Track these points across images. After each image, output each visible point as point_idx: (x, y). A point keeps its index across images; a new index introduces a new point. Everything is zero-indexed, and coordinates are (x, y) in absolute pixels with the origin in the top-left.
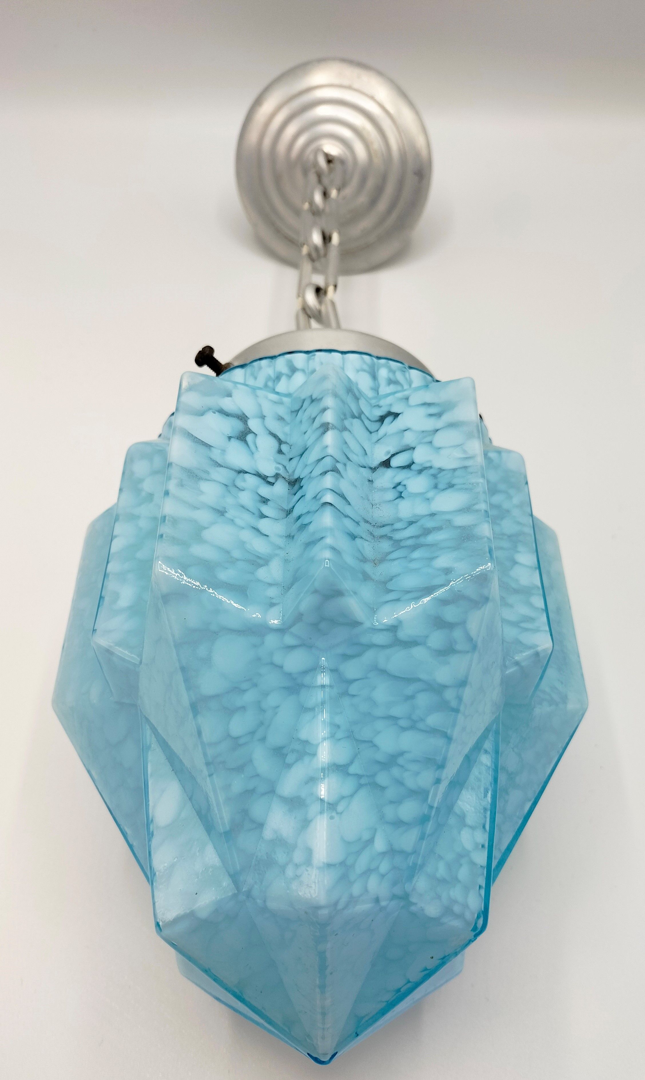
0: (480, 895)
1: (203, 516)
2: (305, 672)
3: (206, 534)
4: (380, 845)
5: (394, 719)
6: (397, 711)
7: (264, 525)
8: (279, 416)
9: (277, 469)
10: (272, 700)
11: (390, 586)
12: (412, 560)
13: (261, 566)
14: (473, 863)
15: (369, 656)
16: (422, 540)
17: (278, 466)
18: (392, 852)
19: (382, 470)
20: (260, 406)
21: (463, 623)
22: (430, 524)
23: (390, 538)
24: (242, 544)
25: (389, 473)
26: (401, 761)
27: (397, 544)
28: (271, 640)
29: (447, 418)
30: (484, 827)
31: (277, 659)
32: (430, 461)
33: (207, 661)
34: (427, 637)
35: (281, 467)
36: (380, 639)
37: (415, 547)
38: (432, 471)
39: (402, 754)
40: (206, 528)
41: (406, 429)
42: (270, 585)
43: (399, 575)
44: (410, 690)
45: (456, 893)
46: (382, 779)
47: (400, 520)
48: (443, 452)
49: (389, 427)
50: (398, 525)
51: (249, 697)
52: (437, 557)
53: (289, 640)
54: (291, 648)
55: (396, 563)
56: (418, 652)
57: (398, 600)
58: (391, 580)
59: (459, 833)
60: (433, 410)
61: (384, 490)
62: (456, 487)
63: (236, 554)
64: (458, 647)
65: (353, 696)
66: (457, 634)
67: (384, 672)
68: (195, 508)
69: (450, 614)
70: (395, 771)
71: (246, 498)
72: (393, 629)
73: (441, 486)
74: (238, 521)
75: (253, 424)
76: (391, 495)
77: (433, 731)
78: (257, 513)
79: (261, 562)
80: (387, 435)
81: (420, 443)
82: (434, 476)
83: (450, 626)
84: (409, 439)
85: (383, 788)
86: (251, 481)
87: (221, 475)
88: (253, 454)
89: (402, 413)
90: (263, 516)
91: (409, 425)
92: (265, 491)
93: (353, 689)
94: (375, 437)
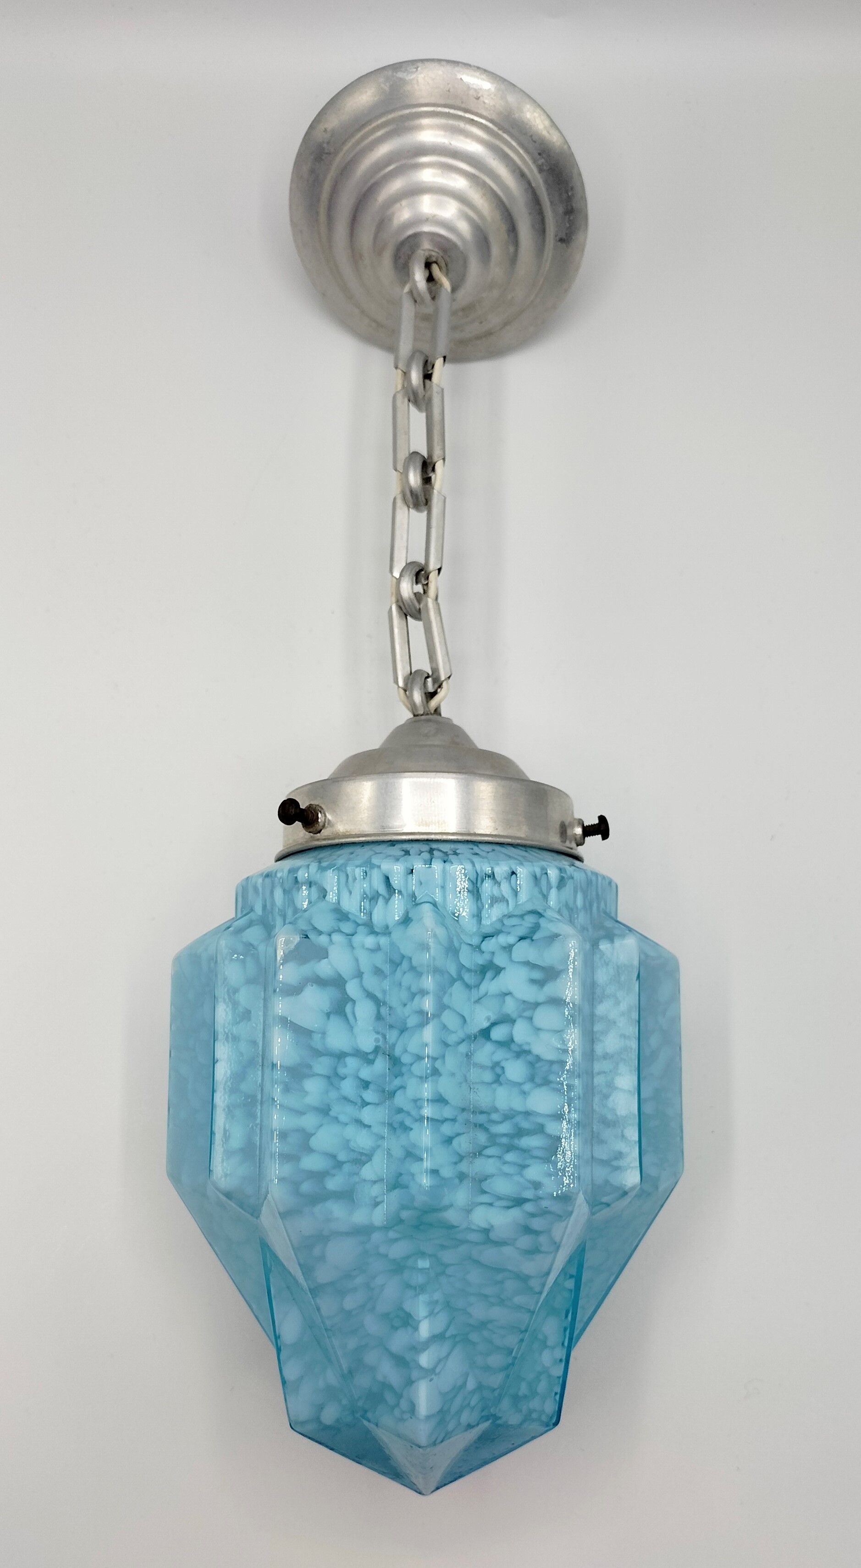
0: (555, 1400)
1: (309, 1121)
2: (408, 1257)
3: (314, 1142)
4: (471, 1385)
5: (486, 1297)
6: (488, 1291)
7: (367, 1115)
8: (377, 967)
9: (377, 1040)
10: (379, 1280)
11: (485, 1186)
12: (505, 1163)
13: (364, 1163)
14: (550, 1376)
15: (463, 1249)
16: (516, 1141)
17: (377, 1036)
18: (480, 1387)
19: (481, 1040)
20: (357, 960)
21: (548, 1232)
22: (525, 1125)
23: (486, 1130)
24: (346, 1144)
25: (488, 1047)
26: (490, 1326)
27: (493, 1139)
28: (376, 1237)
29: (550, 989)
30: (563, 1344)
31: (383, 1250)
32: (528, 1044)
33: (322, 1258)
34: (516, 1239)
35: (380, 1037)
36: (473, 1237)
37: (510, 1148)
38: (530, 1058)
39: (491, 1321)
40: (313, 1135)
41: (507, 993)
42: (375, 1182)
43: (493, 1176)
44: (499, 1277)
45: (535, 1404)
46: (474, 1337)
47: (496, 1110)
48: (543, 1035)
49: (491, 986)
50: (495, 1117)
51: (359, 1280)
52: (529, 1166)
53: (392, 1234)
54: (396, 1240)
55: (491, 1161)
56: (507, 1250)
57: (491, 1204)
58: (486, 1179)
59: (541, 1354)
60: (537, 975)
61: (482, 1067)
62: (552, 1085)
63: (342, 1157)
64: (543, 1249)
65: (450, 1276)
66: (543, 1239)
67: (477, 1262)
68: (300, 1113)
69: (537, 1224)
70: (486, 1333)
71: (348, 1087)
72: (486, 1231)
73: (538, 1080)
74: (343, 1118)
75: (352, 989)
76: (488, 1076)
77: (519, 1308)
78: (359, 1101)
79: (363, 1158)
80: (488, 994)
81: (520, 1016)
82: (532, 1065)
83: (536, 1233)
84: (510, 1007)
85: (474, 1344)
86: (352, 1063)
87: (322, 1066)
88: (352, 1027)
89: (504, 968)
90: (365, 1104)
91: (511, 988)
92: (366, 1073)
93: (449, 1271)
94: (475, 995)
